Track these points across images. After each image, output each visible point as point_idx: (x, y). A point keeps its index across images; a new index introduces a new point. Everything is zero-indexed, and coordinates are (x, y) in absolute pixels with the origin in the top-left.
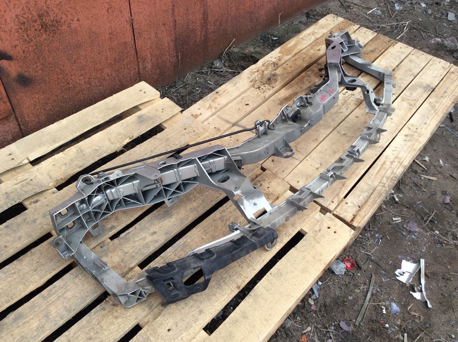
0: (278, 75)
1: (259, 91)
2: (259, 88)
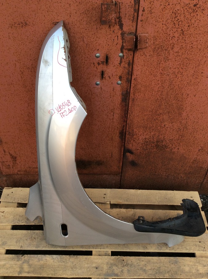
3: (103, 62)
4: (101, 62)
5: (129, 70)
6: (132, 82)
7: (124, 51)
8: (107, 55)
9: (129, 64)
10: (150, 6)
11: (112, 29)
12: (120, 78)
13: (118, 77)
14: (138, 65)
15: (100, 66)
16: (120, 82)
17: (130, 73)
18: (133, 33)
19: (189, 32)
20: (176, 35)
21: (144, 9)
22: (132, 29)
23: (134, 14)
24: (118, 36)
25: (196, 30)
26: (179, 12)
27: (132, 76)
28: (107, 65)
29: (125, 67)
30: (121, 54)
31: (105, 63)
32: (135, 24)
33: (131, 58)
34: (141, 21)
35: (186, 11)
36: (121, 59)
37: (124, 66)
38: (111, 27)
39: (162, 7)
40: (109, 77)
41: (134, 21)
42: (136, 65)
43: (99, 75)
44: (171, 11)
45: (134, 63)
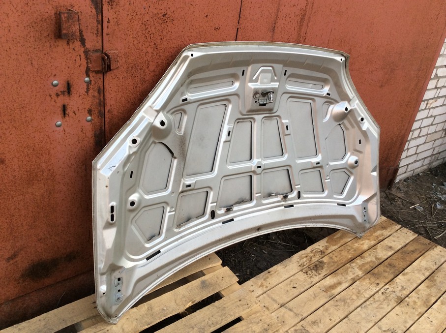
0: (325, 263)
1: (306, 276)
2: (307, 273)
3: (63, 93)
4: (61, 92)
5: (100, 99)
6: (106, 116)
7: (91, 74)
8: (68, 81)
9: (99, 92)
10: (115, 16)
11: (72, 46)
12: (90, 112)
13: (87, 112)
14: (110, 91)
15: (59, 97)
16: (89, 118)
17: (102, 104)
18: (99, 49)
19: (162, 46)
20: (150, 50)
21: (109, 20)
22: (97, 44)
23: (97, 26)
24: (80, 55)
25: (169, 43)
26: (149, 22)
27: (105, 107)
28: (69, 96)
29: (94, 96)
30: (87, 79)
31: (66, 93)
32: (100, 38)
33: (100, 82)
34: (107, 35)
35: (155, 21)
36: (88, 86)
37: (93, 94)
38: (70, 43)
39: (130, 17)
40: (74, 112)
41: (99, 35)
42: (107, 91)
43: (59, 111)
44: (140, 22)
45: (105, 90)
